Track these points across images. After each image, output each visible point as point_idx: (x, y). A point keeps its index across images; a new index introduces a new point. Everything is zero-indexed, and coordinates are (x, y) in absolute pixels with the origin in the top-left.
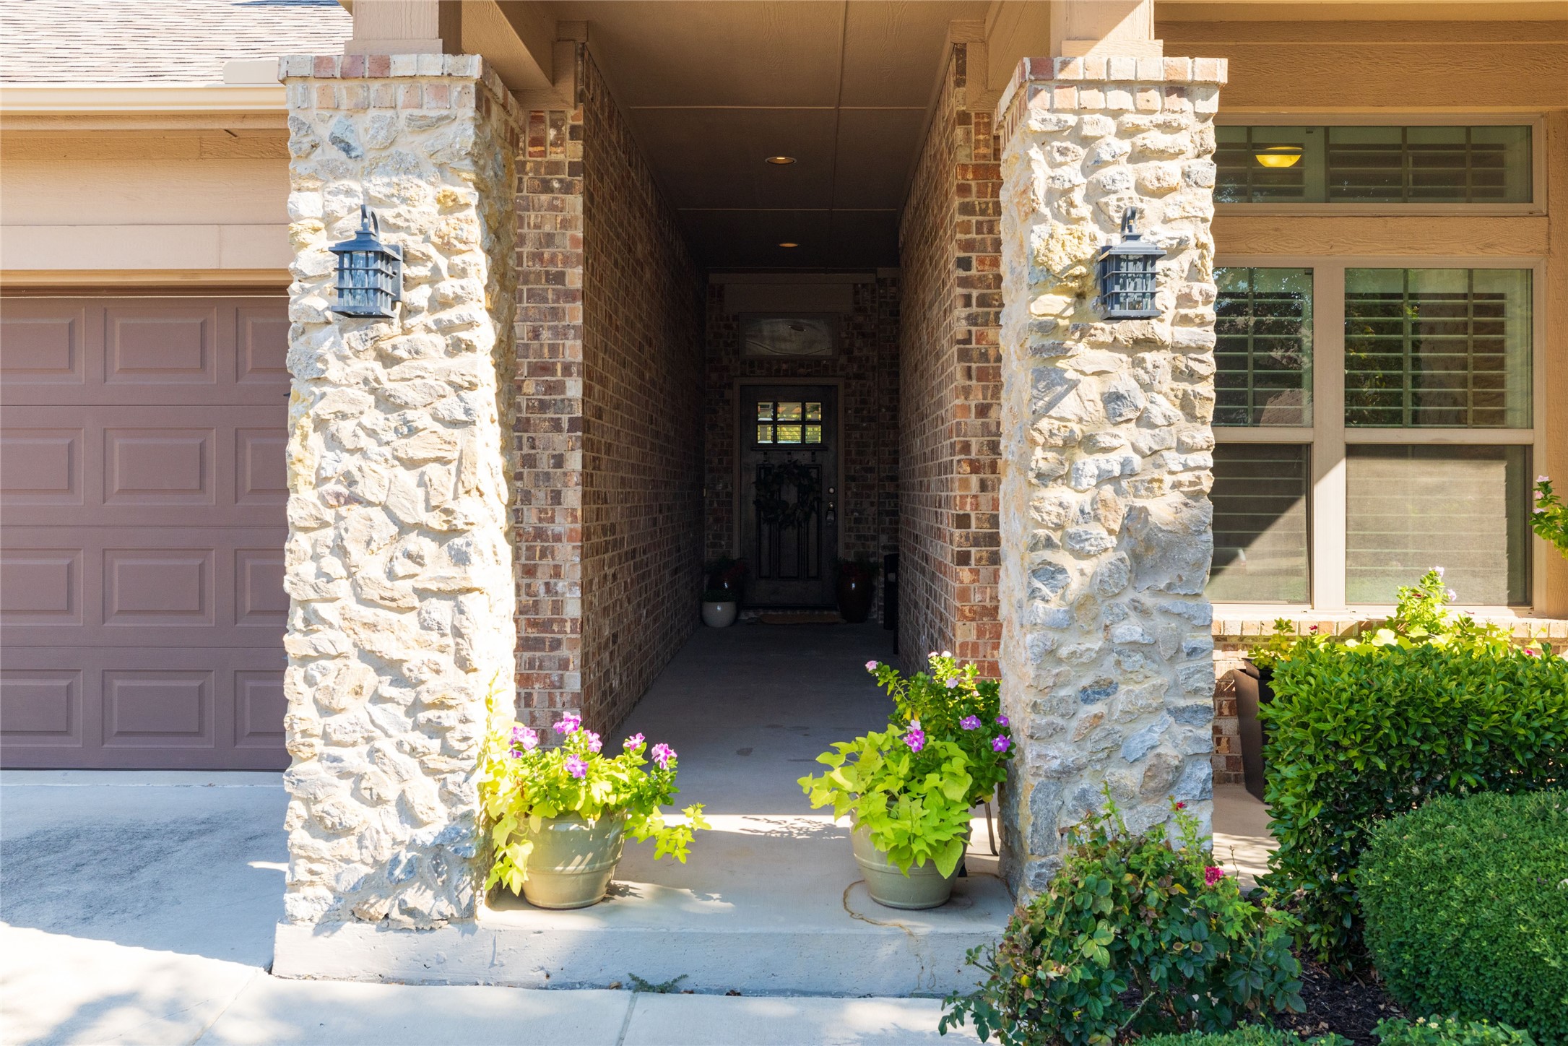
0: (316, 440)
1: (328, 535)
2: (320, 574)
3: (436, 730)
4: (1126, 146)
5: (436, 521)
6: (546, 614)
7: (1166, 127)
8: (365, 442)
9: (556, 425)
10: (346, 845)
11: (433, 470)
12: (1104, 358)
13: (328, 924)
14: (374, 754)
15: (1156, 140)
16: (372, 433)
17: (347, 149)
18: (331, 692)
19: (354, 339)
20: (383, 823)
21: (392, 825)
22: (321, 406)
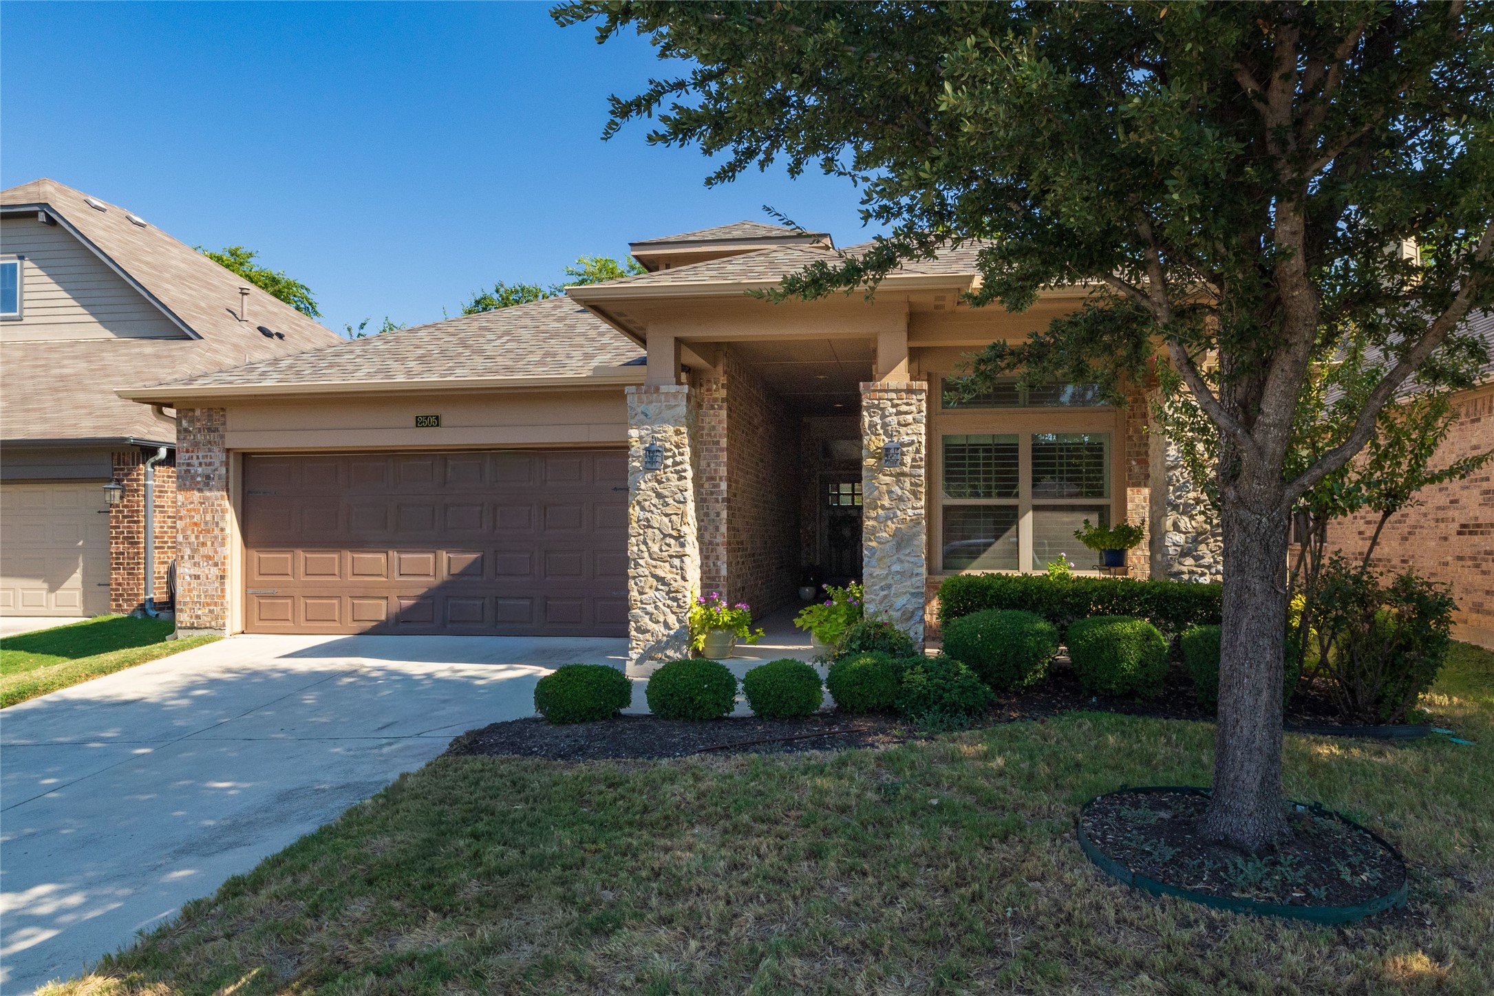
0: (637, 508)
1: (642, 538)
2: (639, 550)
3: (675, 599)
4: (894, 411)
5: (675, 533)
6: (714, 574)
7: (907, 404)
8: (653, 508)
9: (717, 500)
10: (648, 636)
11: (674, 517)
12: (888, 479)
14: (656, 607)
15: (904, 408)
16: (655, 506)
17: (647, 416)
18: (643, 588)
19: (649, 476)
20: (660, 629)
21: (662, 629)
22: (638, 498)
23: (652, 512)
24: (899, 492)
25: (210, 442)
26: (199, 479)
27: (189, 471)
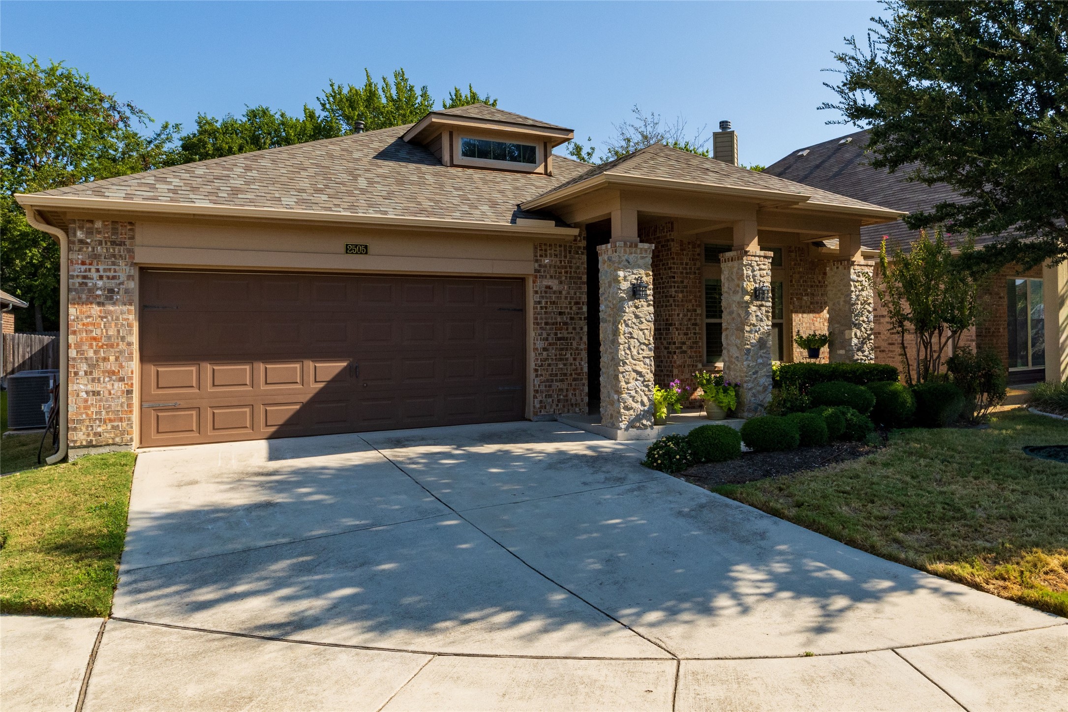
0: (623, 325)
1: (627, 345)
2: (626, 353)
3: (647, 386)
4: (758, 268)
5: (646, 342)
7: (764, 264)
8: (633, 325)
10: (631, 412)
11: (646, 331)
12: (755, 308)
13: (627, 429)
14: (636, 392)
15: (762, 267)
16: (634, 323)
17: (629, 262)
18: (628, 379)
19: (631, 303)
20: (638, 406)
21: (640, 406)
22: (625, 318)
23: (633, 328)
24: (760, 316)
25: (114, 256)
26: (99, 292)
27: (86, 284)
